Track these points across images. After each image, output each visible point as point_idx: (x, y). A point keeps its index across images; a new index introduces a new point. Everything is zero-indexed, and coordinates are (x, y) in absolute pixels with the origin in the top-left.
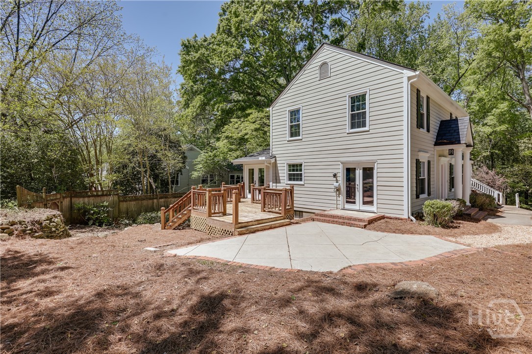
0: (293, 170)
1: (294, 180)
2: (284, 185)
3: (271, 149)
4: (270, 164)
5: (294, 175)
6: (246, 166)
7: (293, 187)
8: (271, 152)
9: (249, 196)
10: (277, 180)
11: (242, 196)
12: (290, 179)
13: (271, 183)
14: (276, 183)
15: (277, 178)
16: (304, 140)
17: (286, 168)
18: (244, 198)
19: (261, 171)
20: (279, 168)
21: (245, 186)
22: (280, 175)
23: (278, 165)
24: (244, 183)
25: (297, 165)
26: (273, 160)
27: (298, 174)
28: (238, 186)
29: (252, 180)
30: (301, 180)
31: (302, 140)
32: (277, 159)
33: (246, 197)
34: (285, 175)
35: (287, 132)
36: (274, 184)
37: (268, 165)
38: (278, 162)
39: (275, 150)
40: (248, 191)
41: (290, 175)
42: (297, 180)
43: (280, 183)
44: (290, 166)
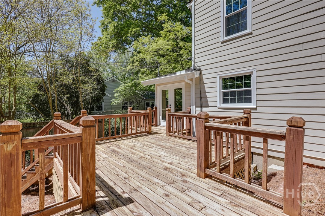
0: (232, 87)
1: (233, 101)
2: (216, 109)
3: (193, 59)
4: (191, 80)
5: (233, 93)
6: (158, 87)
7: (250, 113)
8: (193, 63)
9: (164, 123)
10: (202, 102)
11: (154, 123)
12: (225, 101)
13: (193, 108)
14: (202, 106)
15: (203, 100)
16: (254, 33)
17: (219, 84)
18: (156, 125)
19: (178, 92)
20: (206, 86)
21: (158, 112)
22: (208, 95)
23: (205, 81)
24: (156, 108)
25: (240, 78)
26: (197, 75)
27: (242, 91)
28: (148, 111)
29: (166, 104)
30: (249, 101)
31: (251, 34)
32: (203, 72)
33: (158, 124)
34: (218, 94)
35: (221, 29)
36: (199, 109)
37: (189, 82)
38: (204, 77)
39: (198, 61)
40: (161, 117)
41: (225, 94)
42: (240, 101)
43: (208, 107)
44: (225, 80)
